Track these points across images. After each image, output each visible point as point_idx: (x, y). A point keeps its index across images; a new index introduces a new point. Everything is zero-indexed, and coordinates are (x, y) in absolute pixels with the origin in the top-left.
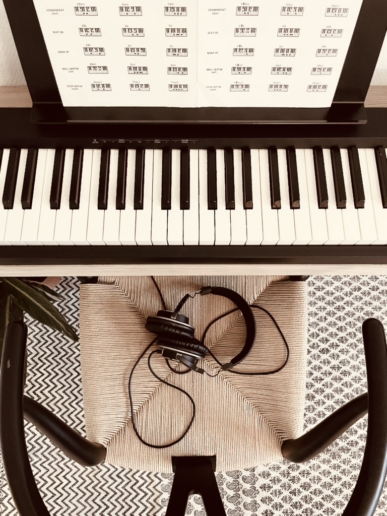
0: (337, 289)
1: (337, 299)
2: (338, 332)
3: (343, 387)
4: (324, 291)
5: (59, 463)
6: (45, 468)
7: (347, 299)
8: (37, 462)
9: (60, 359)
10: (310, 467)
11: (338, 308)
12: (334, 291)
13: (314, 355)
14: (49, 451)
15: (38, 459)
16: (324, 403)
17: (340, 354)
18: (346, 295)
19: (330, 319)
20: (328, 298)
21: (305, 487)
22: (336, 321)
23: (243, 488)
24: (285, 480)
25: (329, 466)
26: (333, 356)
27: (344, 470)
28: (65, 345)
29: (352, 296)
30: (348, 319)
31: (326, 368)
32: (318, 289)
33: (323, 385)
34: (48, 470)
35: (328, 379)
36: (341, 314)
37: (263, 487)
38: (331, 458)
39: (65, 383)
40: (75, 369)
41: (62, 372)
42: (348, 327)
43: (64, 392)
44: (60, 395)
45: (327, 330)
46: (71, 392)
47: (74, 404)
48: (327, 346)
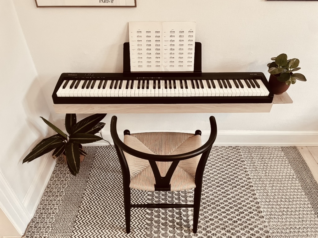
0: (220, 165)
1: (221, 168)
2: (223, 180)
3: (227, 200)
4: (215, 166)
5: (98, 230)
6: (92, 232)
7: (225, 168)
8: (89, 230)
10: (216, 232)
11: (222, 172)
12: (219, 166)
14: (94, 225)
15: (89, 229)
16: (220, 205)
17: (225, 187)
18: (225, 167)
19: (219, 175)
20: (217, 168)
22: (222, 176)
24: (205, 237)
25: (225, 231)
26: (222, 188)
27: (233, 233)
29: (227, 168)
30: (227, 176)
31: (219, 193)
32: (213, 165)
33: (219, 199)
34: (93, 233)
35: (221, 197)
36: (224, 173)
38: (225, 227)
39: (104, 199)
40: (109, 193)
41: (104, 194)
42: (227, 178)
43: (104, 202)
44: (102, 203)
45: (218, 179)
46: (107, 202)
47: (108, 207)
48: (219, 185)
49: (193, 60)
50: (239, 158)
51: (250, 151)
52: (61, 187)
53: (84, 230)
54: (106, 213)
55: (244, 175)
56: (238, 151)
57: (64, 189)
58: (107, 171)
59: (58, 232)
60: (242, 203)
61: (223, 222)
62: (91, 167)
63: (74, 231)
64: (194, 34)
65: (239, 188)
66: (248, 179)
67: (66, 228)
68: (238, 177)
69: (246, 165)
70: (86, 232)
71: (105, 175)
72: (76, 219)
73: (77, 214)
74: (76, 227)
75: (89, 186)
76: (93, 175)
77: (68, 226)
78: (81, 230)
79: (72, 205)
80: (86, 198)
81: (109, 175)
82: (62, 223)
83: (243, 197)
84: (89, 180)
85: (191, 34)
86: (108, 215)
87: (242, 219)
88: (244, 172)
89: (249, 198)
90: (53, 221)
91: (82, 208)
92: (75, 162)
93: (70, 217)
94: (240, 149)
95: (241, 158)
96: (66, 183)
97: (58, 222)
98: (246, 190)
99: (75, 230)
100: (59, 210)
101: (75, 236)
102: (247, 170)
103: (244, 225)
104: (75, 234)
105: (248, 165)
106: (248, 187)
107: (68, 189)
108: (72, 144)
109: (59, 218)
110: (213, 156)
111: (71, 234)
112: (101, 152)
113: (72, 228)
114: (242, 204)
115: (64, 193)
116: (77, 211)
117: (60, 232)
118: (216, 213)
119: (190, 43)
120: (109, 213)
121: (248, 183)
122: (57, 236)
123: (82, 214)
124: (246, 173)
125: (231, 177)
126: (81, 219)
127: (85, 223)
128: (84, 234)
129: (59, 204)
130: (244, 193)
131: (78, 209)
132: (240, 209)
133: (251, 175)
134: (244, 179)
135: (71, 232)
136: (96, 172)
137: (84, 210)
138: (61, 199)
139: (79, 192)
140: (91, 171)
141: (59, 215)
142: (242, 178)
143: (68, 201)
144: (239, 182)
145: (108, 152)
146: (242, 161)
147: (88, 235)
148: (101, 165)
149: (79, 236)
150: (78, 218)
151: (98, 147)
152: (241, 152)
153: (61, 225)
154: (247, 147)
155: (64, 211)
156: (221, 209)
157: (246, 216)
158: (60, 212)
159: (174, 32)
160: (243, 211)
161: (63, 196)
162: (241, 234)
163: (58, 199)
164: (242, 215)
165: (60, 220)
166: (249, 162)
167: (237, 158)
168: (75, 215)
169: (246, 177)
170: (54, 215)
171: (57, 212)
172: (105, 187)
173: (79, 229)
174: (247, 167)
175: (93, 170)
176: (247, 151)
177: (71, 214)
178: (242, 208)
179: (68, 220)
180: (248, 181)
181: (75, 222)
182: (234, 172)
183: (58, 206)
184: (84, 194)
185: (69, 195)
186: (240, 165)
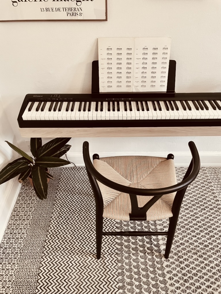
2: (191, 202)
3: (197, 223)
5: (68, 256)
6: (61, 258)
7: (192, 190)
8: (58, 255)
9: (71, 213)
10: (188, 257)
13: (182, 211)
14: (64, 251)
15: (58, 254)
16: (190, 229)
17: (193, 210)
18: (192, 189)
21: (187, 266)
22: (190, 198)
23: (157, 267)
24: (177, 263)
25: (197, 256)
26: (191, 211)
27: (205, 258)
28: (73, 207)
29: (195, 189)
30: (194, 198)
31: (188, 216)
34: (63, 259)
35: (190, 220)
36: (191, 195)
37: (167, 266)
38: (197, 252)
39: (72, 222)
40: (77, 217)
41: (71, 218)
42: (195, 200)
43: (72, 226)
44: (70, 227)
45: (186, 201)
46: (75, 226)
47: (76, 231)
48: (187, 207)
49: (166, 79)
50: (205, 180)
51: (216, 172)
52: (28, 210)
53: (53, 256)
54: (75, 238)
55: (212, 197)
56: (204, 172)
57: (31, 212)
58: (73, 194)
59: (27, 258)
60: (212, 226)
61: (195, 246)
62: (57, 189)
63: (44, 257)
64: (168, 51)
65: (207, 211)
66: (216, 201)
67: (35, 254)
68: (206, 199)
69: (213, 186)
70: (55, 258)
71: (71, 198)
72: (45, 244)
73: (45, 239)
74: (45, 252)
75: (56, 209)
76: (60, 197)
77: (37, 251)
78: (50, 256)
79: (40, 229)
80: (53, 221)
81: (76, 197)
82: (31, 249)
83: (213, 220)
84: (55, 202)
85: (165, 51)
86: (77, 240)
87: (213, 243)
88: (212, 194)
89: (218, 221)
90: (22, 247)
91: (50, 232)
92: (43, 187)
93: (39, 242)
94: (205, 170)
95: (207, 179)
96: (33, 206)
97: (27, 248)
98: (215, 212)
99: (44, 255)
100: (26, 235)
101: (45, 262)
102: (215, 191)
103: (216, 249)
104: (44, 260)
105: (215, 186)
106: (216, 209)
107: (35, 213)
108: (39, 167)
109: (28, 243)
110: (179, 177)
111: (40, 260)
112: (66, 173)
113: (41, 253)
114: (212, 228)
115: (32, 217)
116: (45, 235)
117: (29, 258)
118: (186, 237)
119: (164, 61)
120: (78, 238)
121: (216, 206)
122: (26, 262)
123: (50, 238)
124: (214, 195)
125: (198, 199)
126: (50, 244)
127: (54, 248)
128: (53, 260)
129: (27, 229)
130: (213, 216)
131: (46, 234)
132: (211, 232)
133: (219, 196)
134: (212, 201)
135: (41, 258)
136: (63, 195)
137: (52, 234)
138: (28, 223)
139: (46, 216)
140: (57, 193)
141: (27, 240)
142: (210, 200)
143: (36, 225)
144: (208, 204)
145: (73, 173)
146: (209, 183)
147: (57, 261)
148: (67, 188)
149: (49, 262)
150: (47, 243)
151: (63, 169)
152: (207, 173)
153: (30, 251)
154: (213, 168)
155: (32, 235)
156: (191, 233)
157: (217, 240)
158: (28, 237)
159: (147, 48)
160: (214, 235)
161: (30, 220)
162: (213, 259)
163: (26, 223)
164: (212, 239)
165: (28, 245)
166: (216, 183)
167: (204, 180)
168: (43, 239)
169: (214, 199)
170: (22, 240)
171: (25, 237)
172: (73, 210)
173: (48, 255)
174: (214, 189)
175: (59, 192)
176: (213, 172)
177: (39, 239)
178: (213, 232)
179: (37, 246)
180: (217, 203)
181: (44, 247)
182: (201, 194)
183: (26, 230)
184: (51, 217)
185: (36, 219)
186: (208, 186)
